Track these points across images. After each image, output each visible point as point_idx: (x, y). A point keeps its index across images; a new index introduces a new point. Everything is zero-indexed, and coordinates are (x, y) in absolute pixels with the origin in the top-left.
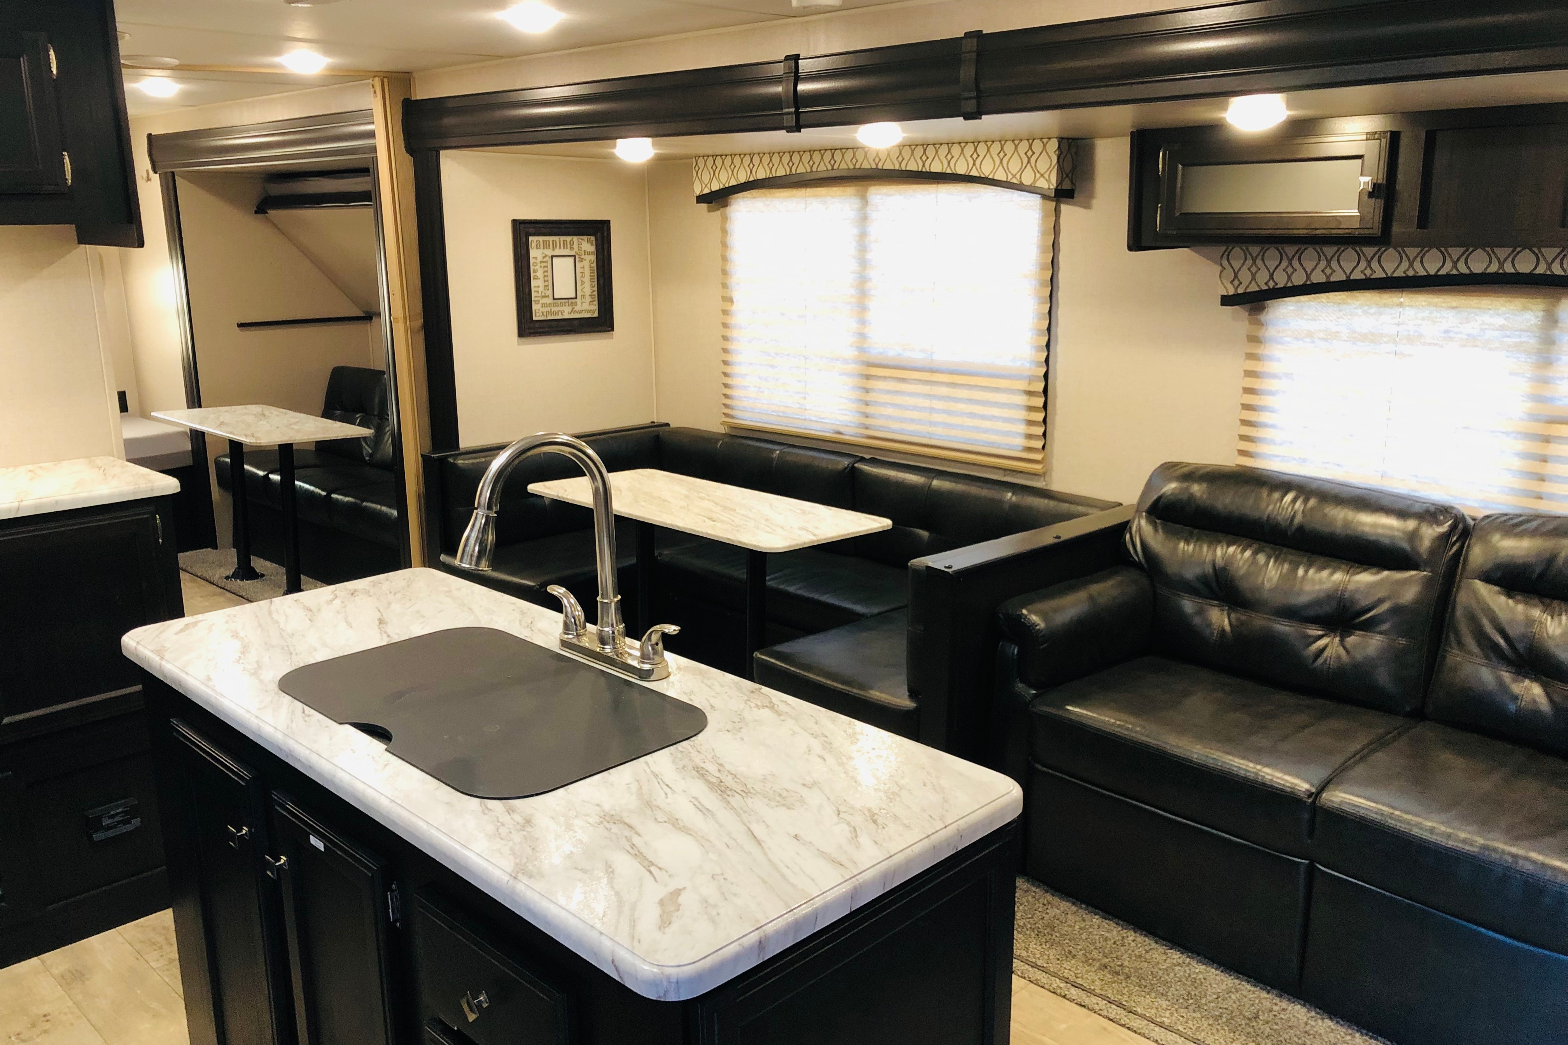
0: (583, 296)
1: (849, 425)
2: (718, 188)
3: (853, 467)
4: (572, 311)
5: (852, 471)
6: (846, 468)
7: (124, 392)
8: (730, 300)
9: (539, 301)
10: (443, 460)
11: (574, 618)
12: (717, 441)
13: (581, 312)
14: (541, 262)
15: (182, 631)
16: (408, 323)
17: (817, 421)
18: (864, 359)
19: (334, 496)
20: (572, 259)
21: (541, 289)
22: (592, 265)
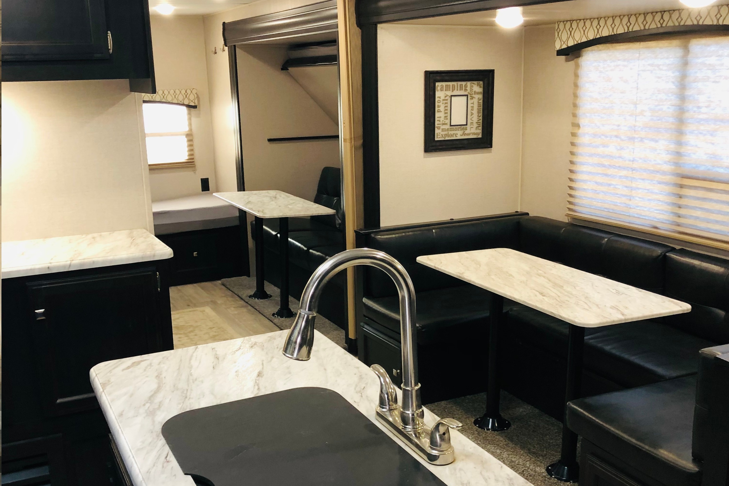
0: (472, 123)
1: (665, 222)
2: (573, 44)
3: (665, 256)
4: (464, 134)
5: (664, 258)
6: (659, 256)
7: (207, 179)
8: (578, 126)
9: (440, 127)
10: (368, 235)
11: (387, 394)
12: (561, 228)
13: (469, 134)
14: (443, 100)
15: (128, 368)
16: (353, 142)
17: (639, 218)
18: (679, 172)
19: (311, 251)
20: (465, 98)
21: (442, 119)
22: (480, 102)
